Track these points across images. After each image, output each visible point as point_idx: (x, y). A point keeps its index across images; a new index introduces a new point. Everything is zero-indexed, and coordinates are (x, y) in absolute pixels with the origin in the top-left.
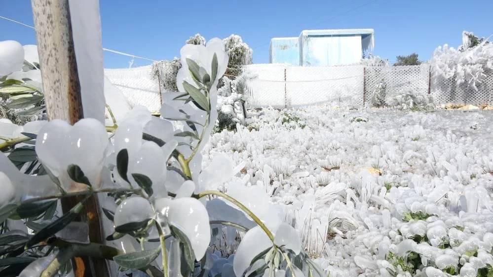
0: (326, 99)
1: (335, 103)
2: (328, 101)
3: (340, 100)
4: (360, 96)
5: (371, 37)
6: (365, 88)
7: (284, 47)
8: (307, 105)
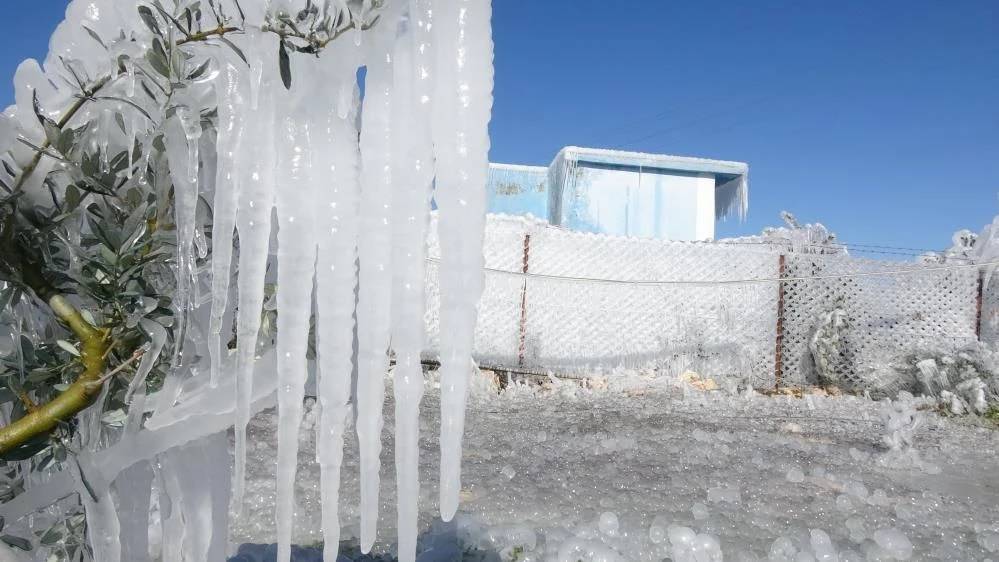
0: (655, 346)
1: (685, 360)
2: (663, 353)
3: (701, 354)
4: (764, 344)
5: (738, 184)
6: (781, 321)
7: (510, 188)
8: (594, 363)
